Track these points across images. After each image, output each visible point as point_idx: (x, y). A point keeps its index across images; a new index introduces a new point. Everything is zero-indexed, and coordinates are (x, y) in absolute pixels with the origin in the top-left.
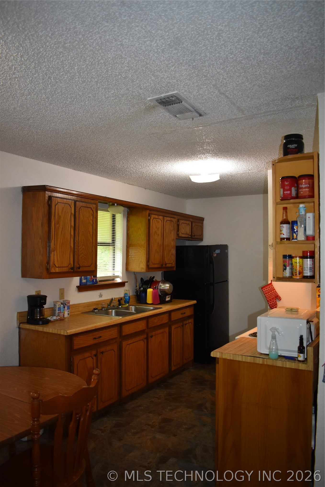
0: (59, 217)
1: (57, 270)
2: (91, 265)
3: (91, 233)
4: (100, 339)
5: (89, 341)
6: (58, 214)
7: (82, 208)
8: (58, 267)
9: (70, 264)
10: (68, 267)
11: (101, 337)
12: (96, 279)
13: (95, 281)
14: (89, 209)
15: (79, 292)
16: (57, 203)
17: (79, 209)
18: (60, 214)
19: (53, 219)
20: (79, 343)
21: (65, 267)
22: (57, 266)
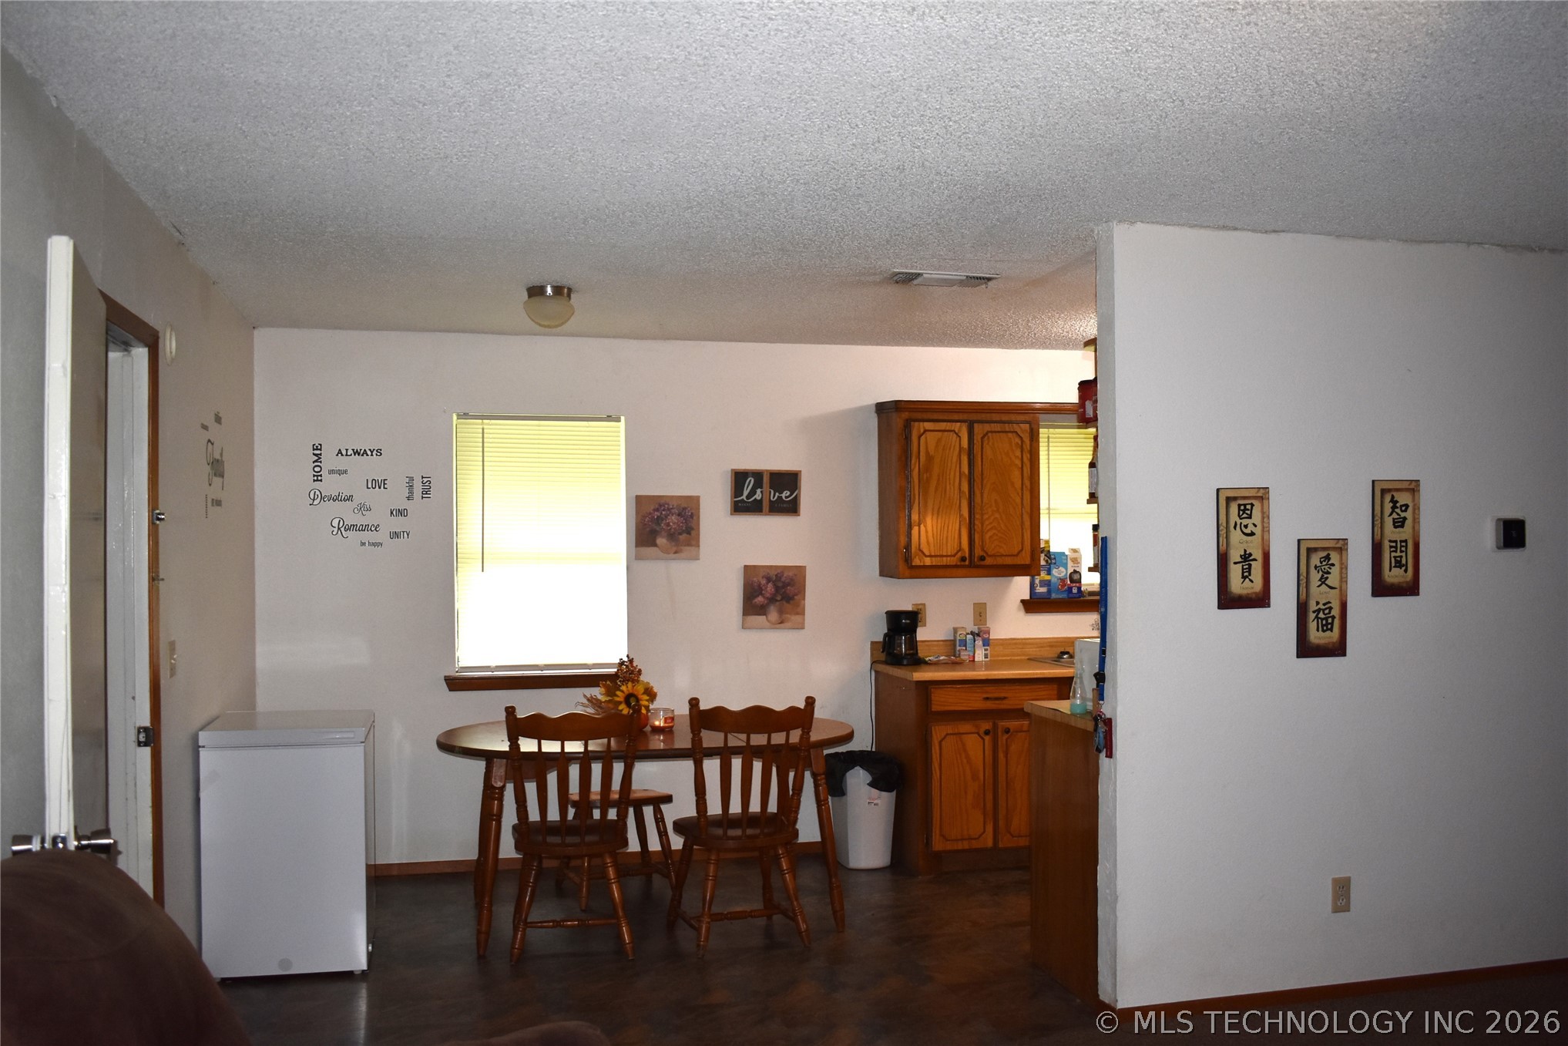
0: (930, 458)
1: (928, 561)
2: (1019, 553)
3: (1018, 485)
4: (1004, 702)
5: (974, 701)
6: (927, 453)
7: (990, 434)
8: (930, 556)
9: (960, 549)
10: (954, 556)
11: (1005, 698)
12: (1079, 588)
13: (1075, 591)
14: (1010, 435)
15: (1027, 612)
16: (922, 431)
17: (983, 438)
18: (932, 453)
19: (915, 464)
20: (941, 701)
21: (947, 556)
22: (927, 553)
